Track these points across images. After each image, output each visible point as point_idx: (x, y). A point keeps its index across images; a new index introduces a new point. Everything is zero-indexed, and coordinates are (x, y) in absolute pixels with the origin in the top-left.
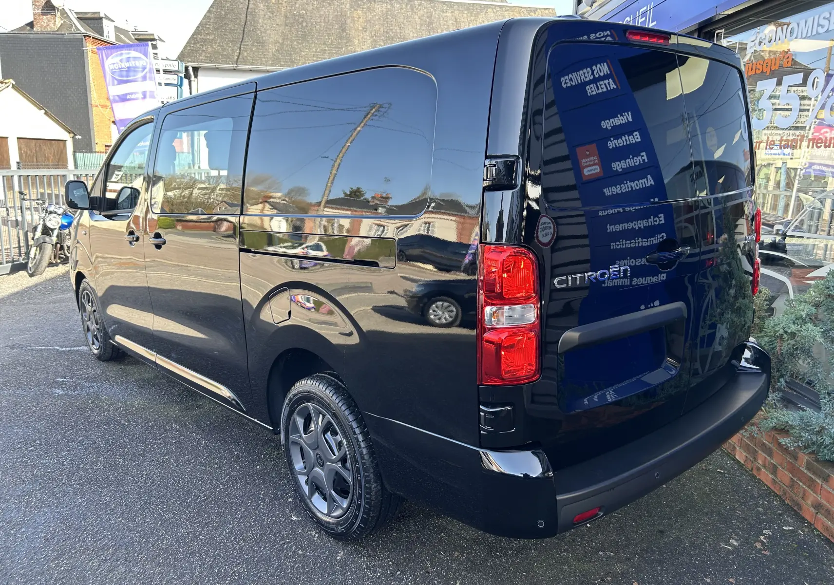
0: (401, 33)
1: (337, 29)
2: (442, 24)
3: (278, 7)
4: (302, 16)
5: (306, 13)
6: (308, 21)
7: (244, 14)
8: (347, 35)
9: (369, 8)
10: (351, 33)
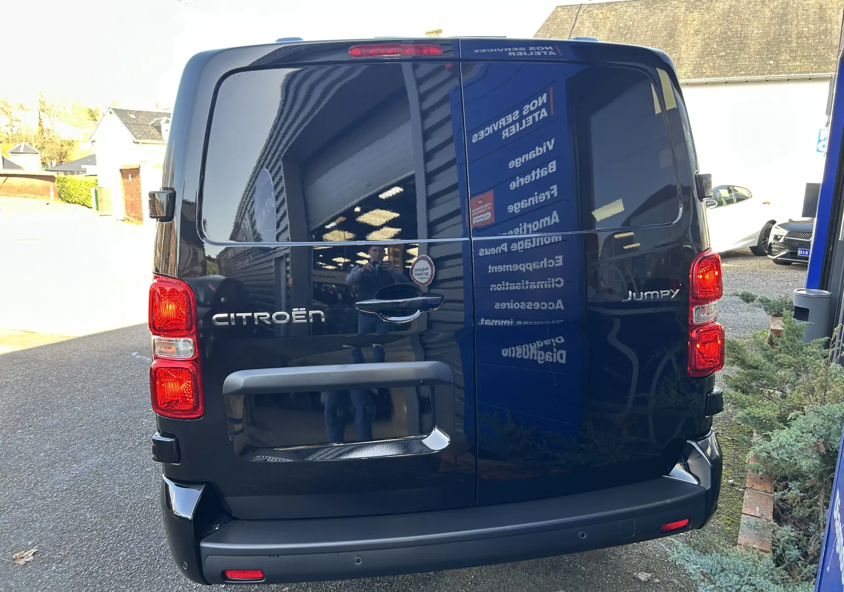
0: (742, 31)
1: (664, 36)
2: (800, 14)
3: (605, 22)
4: (627, 28)
5: (633, 24)
6: (634, 31)
7: (568, 34)
8: (674, 41)
9: (708, 9)
10: (680, 39)
